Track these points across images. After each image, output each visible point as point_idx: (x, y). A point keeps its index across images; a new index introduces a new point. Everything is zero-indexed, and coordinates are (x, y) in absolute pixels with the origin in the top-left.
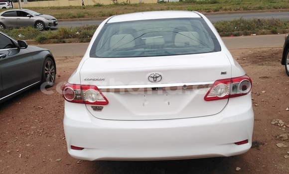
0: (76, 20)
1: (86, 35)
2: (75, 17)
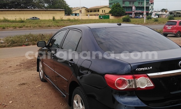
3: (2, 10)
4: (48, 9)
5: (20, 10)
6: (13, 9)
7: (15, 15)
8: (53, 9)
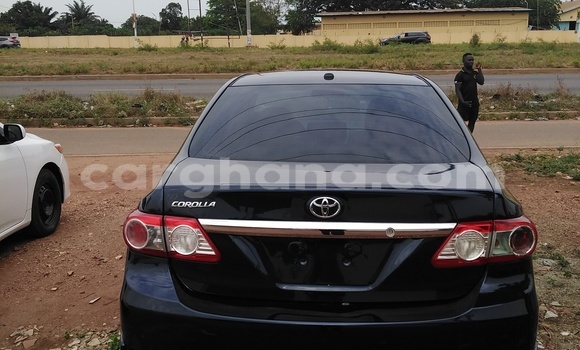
0: (70, 79)
1: (21, 112)
2: (68, 72)
3: (336, 14)
4: (473, 10)
5: (384, 15)
6: (366, 13)
7: (369, 30)
8: (491, 9)
